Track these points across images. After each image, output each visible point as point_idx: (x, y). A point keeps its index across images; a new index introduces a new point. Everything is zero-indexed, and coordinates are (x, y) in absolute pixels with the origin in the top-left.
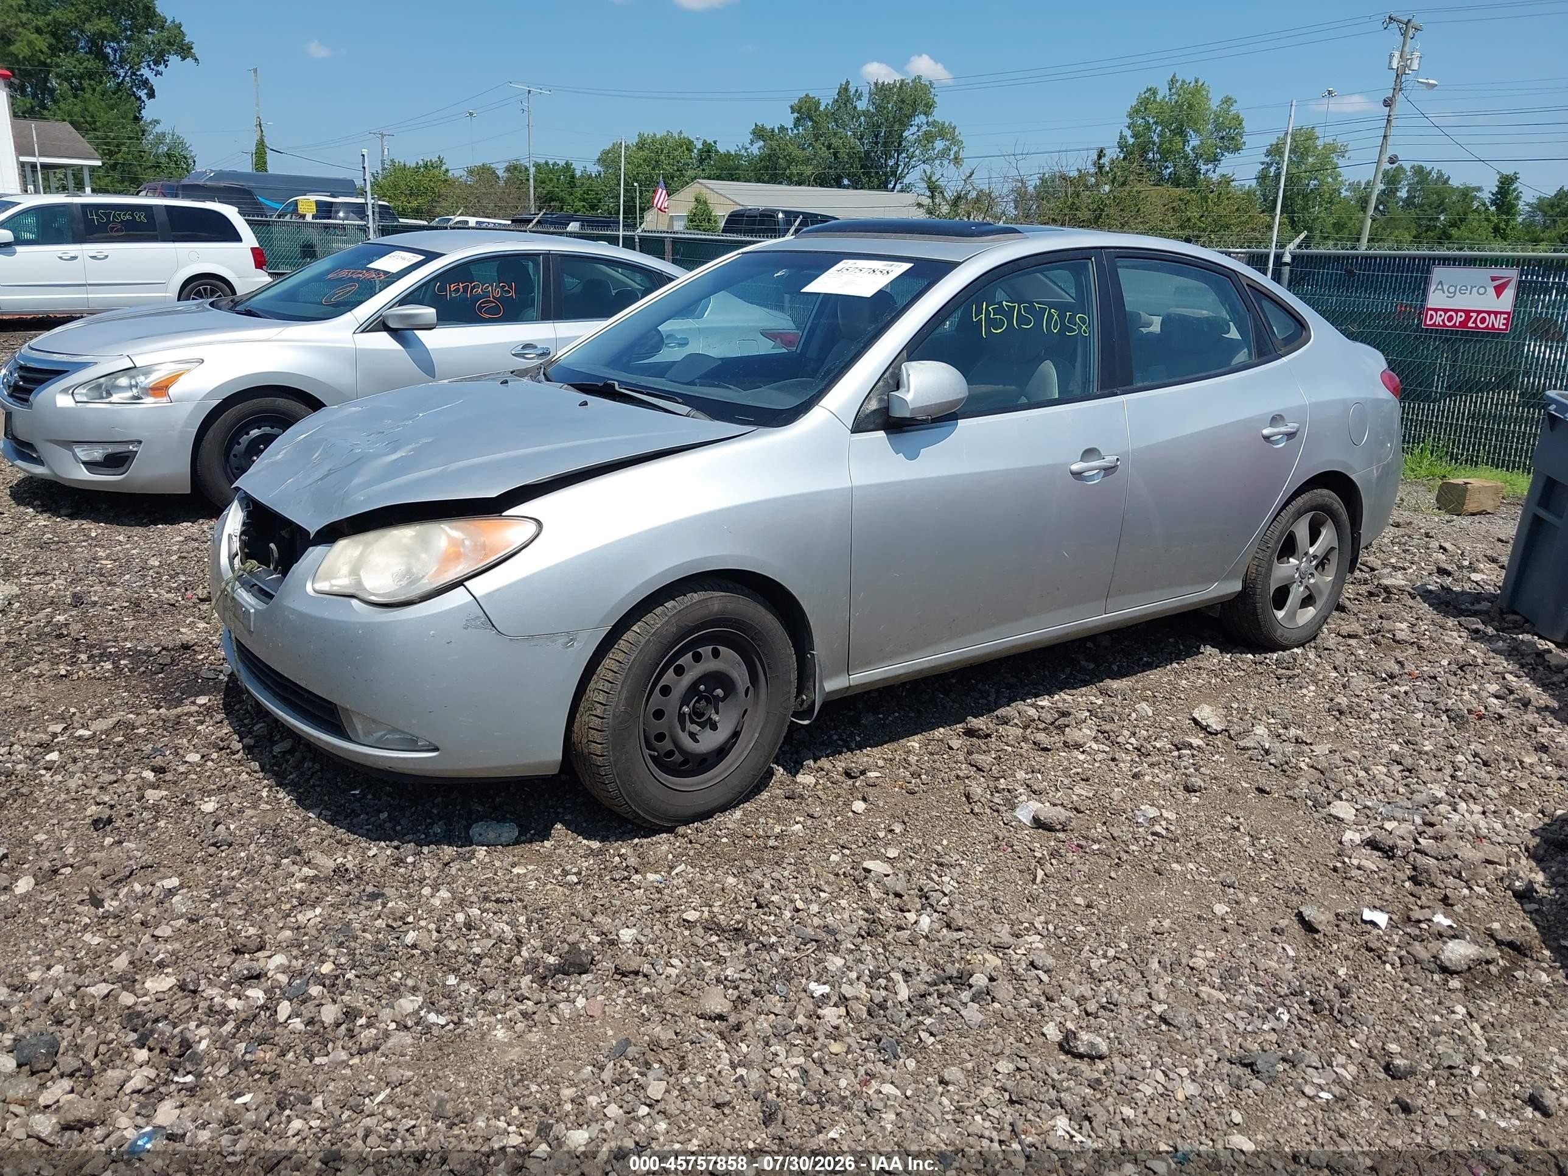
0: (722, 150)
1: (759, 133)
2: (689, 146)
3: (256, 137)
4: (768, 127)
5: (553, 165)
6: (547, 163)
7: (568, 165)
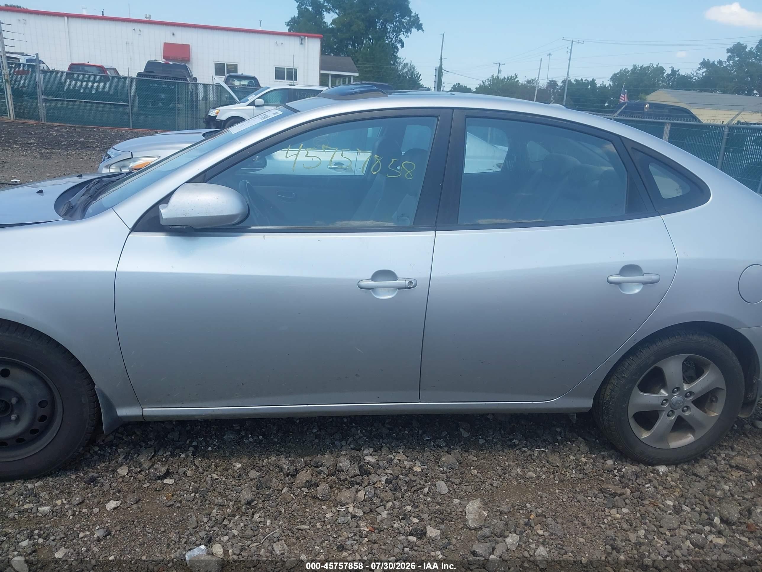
0: (682, 73)
1: (705, 64)
2: (661, 70)
3: (438, 65)
4: (711, 61)
5: (585, 81)
6: (582, 80)
7: (593, 80)
